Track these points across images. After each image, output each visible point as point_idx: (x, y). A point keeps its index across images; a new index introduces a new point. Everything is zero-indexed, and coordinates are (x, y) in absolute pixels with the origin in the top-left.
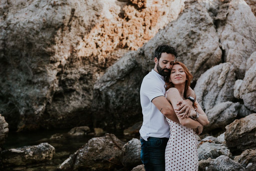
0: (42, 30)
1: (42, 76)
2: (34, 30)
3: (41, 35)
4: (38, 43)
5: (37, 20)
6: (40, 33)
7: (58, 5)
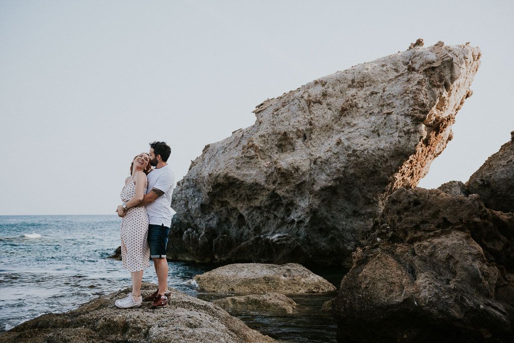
0: (391, 159)
1: (372, 206)
2: (384, 157)
3: (390, 163)
4: (384, 171)
5: (387, 147)
6: (389, 161)
7: (411, 132)
